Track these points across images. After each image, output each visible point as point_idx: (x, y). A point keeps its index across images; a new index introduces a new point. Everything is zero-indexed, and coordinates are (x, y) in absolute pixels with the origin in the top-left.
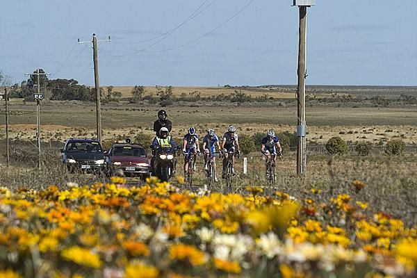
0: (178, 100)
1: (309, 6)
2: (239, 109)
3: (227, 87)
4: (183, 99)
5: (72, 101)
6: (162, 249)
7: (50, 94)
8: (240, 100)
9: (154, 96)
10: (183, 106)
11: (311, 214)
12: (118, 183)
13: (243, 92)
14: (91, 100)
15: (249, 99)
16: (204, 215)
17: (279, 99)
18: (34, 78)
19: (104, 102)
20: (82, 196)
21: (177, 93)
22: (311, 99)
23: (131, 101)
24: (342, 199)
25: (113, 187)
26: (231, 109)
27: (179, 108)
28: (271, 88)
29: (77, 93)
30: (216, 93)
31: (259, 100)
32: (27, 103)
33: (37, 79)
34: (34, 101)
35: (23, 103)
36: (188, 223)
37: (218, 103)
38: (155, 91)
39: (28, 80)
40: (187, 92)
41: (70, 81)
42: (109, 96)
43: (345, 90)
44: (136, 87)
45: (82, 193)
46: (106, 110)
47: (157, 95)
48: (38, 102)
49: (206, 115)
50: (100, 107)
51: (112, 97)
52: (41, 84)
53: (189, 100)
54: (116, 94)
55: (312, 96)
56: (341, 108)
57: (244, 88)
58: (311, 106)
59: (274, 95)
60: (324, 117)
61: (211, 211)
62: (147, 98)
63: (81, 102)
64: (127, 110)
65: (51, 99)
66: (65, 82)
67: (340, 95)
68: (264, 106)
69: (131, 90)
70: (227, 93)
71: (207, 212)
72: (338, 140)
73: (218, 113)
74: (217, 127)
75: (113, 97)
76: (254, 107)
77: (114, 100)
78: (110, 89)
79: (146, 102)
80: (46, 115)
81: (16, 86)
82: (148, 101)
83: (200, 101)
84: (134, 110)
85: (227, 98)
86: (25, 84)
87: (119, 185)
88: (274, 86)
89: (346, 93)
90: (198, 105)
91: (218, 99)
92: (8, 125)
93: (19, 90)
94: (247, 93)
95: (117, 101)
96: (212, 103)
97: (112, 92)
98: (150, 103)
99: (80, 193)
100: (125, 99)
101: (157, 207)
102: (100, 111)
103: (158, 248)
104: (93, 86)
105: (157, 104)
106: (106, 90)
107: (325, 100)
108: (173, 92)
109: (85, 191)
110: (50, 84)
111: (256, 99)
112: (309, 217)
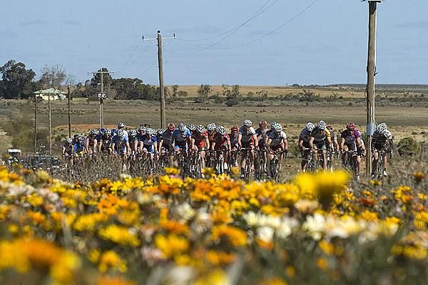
0: (244, 99)
1: (380, 2)
2: (307, 109)
3: (296, 86)
4: (250, 98)
5: (137, 101)
6: (204, 230)
7: (114, 93)
8: (308, 100)
9: (220, 96)
10: (250, 106)
11: (370, 205)
12: (171, 174)
13: (312, 91)
14: (155, 100)
15: (318, 99)
16: (253, 201)
17: (349, 99)
18: (97, 77)
19: (169, 102)
20: (135, 187)
21: (243, 92)
22: (382, 99)
23: (197, 101)
24: (402, 191)
25: (166, 178)
26: (300, 109)
27: (246, 108)
28: (341, 87)
29: (141, 93)
30: (284, 92)
31: (328, 99)
32: (91, 103)
33: (101, 78)
34: (97, 99)
35: (86, 103)
36: (236, 210)
37: (286, 102)
38: (221, 90)
39: (92, 80)
40: (254, 92)
41: (134, 80)
42: (174, 95)
43: (417, 89)
44: (202, 86)
45: (135, 183)
46: (172, 109)
47: (224, 94)
48: (102, 102)
49: (273, 115)
50: (164, 106)
51: (177, 95)
52: (105, 83)
53: (257, 100)
54: (181, 93)
55: (383, 95)
56: (413, 108)
57: (313, 87)
58: (383, 106)
59: (344, 95)
60: (395, 117)
61: (261, 197)
62: (213, 97)
63: (145, 102)
64: (193, 109)
65: (115, 98)
66: (130, 81)
67: (413, 94)
68: (334, 106)
69: (197, 89)
70: (295, 92)
71: (256, 197)
72: (410, 141)
73: (286, 113)
74: (285, 127)
75: (178, 97)
76: (324, 106)
77: (179, 99)
78: (175, 88)
79: (211, 102)
80: (111, 115)
81: (79, 86)
82: (214, 100)
83: (267, 101)
84: (200, 109)
85: (295, 97)
86: (89, 83)
87: (172, 176)
88: (345, 85)
89: (419, 92)
90: (266, 104)
91: (286, 99)
92: (72, 126)
93: (83, 89)
94: (316, 93)
95: (183, 100)
96: (279, 102)
97: (177, 91)
98: (216, 102)
99: (133, 184)
100: (191, 99)
101: (207, 194)
102: (164, 111)
103: (200, 229)
104: (158, 85)
105: (223, 104)
106: (171, 90)
107: (396, 100)
108: (240, 91)
109: (138, 182)
110: (114, 83)
111: (325, 99)
112: (367, 208)
